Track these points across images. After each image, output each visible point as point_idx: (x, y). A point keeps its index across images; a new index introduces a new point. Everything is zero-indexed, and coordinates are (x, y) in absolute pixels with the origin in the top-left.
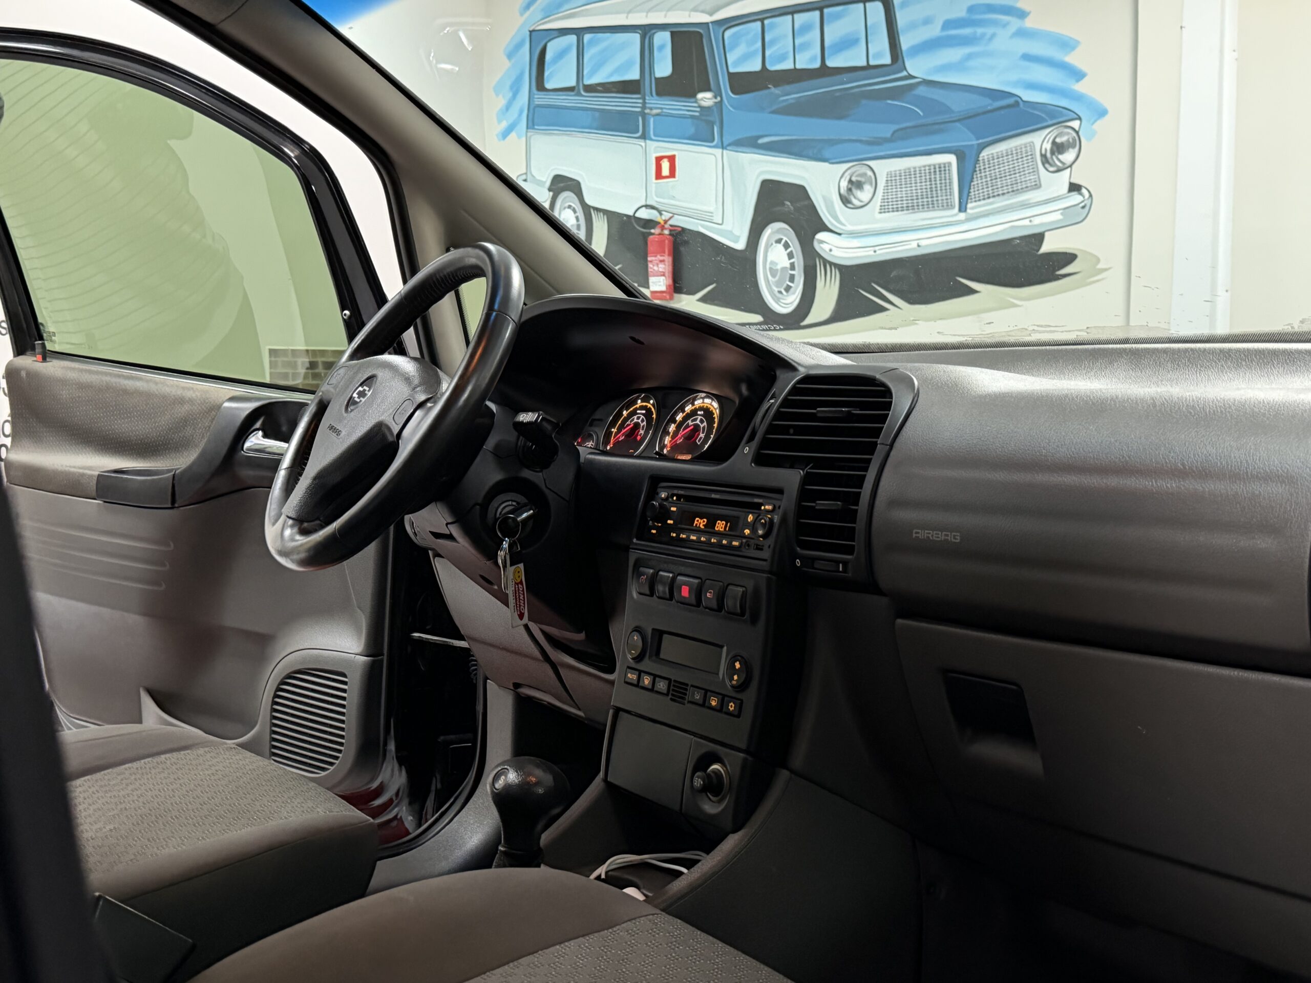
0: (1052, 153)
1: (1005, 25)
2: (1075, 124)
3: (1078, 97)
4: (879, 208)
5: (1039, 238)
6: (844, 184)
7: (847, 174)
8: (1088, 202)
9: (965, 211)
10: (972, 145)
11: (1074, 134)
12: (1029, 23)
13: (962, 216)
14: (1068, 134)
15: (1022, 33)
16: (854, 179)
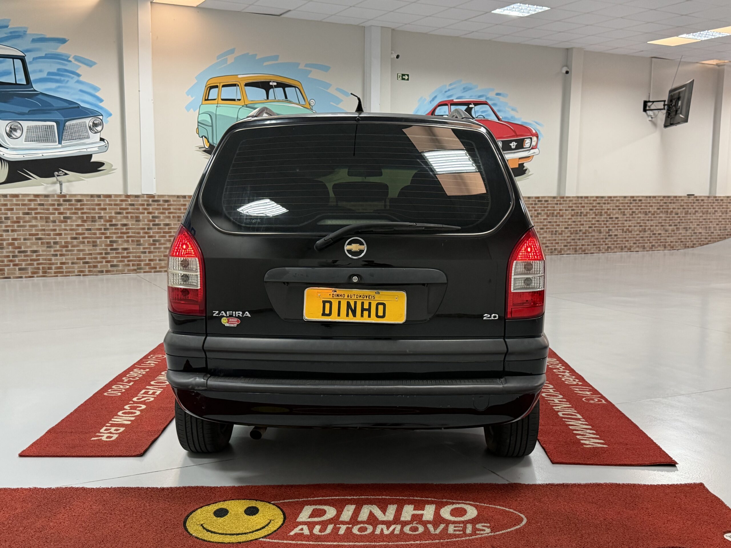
0: (93, 126)
1: (72, 78)
2: (101, 117)
3: (101, 108)
4: (24, 139)
5: (90, 156)
6: (8, 129)
7: (9, 125)
8: (107, 145)
9: (61, 144)
10: (62, 120)
11: (101, 121)
12: (81, 79)
13: (60, 146)
14: (98, 120)
15: (78, 82)
16: (12, 127)
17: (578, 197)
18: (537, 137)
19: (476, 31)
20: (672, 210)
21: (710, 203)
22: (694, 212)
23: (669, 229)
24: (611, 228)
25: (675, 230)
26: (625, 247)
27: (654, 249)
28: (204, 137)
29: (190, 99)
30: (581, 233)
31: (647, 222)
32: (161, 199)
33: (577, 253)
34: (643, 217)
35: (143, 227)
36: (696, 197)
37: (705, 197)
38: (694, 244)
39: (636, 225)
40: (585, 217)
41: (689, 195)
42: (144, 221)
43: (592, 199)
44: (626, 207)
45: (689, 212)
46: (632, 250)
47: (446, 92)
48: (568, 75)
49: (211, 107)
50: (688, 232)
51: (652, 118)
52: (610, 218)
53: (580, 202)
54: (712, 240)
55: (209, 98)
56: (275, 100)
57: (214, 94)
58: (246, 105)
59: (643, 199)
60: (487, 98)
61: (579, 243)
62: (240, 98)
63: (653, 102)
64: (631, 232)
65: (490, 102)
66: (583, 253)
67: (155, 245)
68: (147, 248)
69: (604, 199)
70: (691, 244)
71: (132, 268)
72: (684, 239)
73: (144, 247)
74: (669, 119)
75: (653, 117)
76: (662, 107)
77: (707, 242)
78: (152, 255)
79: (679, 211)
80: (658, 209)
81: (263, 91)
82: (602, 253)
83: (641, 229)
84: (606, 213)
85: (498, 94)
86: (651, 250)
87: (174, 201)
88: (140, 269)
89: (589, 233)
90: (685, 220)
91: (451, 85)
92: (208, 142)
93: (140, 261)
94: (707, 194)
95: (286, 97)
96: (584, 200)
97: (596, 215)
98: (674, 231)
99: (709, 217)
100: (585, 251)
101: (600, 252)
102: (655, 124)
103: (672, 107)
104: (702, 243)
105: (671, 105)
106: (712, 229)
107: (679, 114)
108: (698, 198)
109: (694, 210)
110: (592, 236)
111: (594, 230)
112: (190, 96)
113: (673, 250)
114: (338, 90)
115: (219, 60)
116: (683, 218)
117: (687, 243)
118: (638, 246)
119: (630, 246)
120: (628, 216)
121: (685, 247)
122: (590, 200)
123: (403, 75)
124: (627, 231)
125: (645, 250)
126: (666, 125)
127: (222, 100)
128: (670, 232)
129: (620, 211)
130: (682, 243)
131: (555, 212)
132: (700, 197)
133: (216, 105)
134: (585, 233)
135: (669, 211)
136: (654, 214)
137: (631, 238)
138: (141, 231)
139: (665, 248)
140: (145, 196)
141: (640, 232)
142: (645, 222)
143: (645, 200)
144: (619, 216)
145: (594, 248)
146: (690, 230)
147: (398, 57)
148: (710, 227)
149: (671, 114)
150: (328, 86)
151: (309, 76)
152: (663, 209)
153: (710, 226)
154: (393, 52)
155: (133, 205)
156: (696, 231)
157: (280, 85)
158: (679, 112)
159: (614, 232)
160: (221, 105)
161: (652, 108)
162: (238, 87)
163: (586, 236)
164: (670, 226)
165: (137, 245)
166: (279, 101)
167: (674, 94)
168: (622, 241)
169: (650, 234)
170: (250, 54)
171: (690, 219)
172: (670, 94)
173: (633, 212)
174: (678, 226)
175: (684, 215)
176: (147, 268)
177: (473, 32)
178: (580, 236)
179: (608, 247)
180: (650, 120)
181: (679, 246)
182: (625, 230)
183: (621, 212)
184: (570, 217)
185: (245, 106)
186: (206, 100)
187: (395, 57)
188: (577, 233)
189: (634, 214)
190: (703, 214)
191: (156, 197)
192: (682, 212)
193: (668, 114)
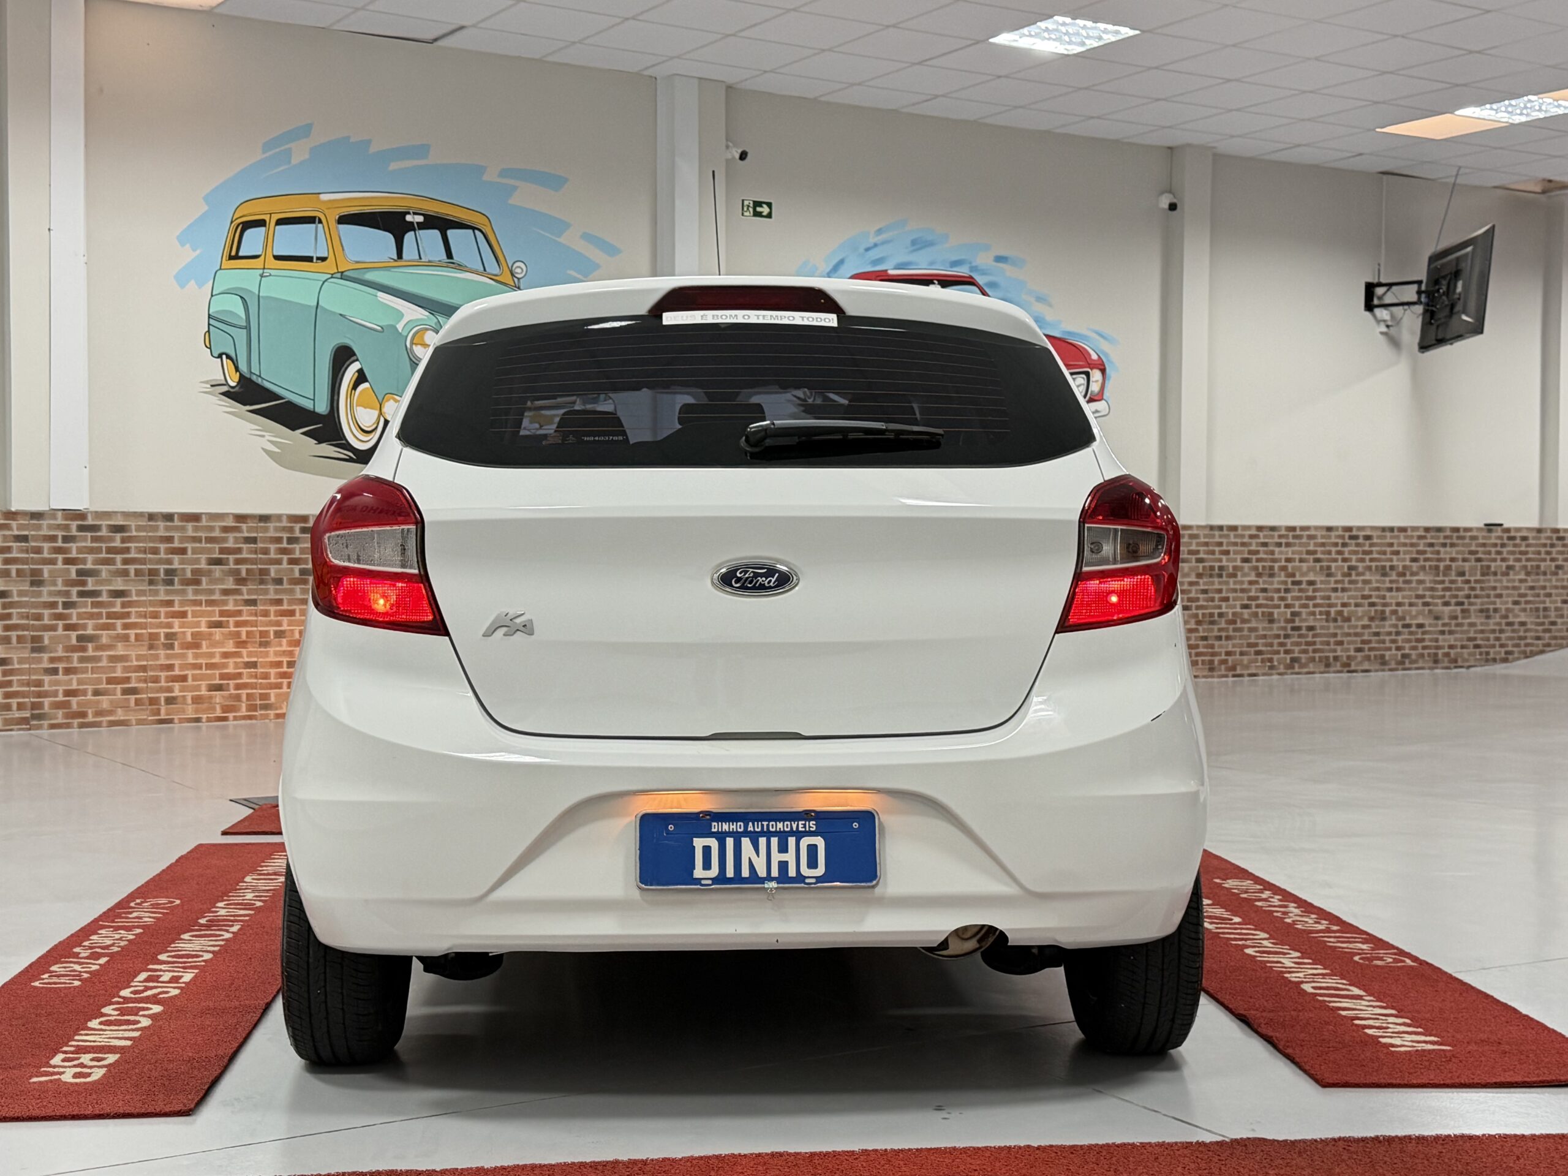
17: (1212, 528)
18: (1103, 371)
19: (943, 96)
20: (1448, 563)
21: (1545, 545)
22: (1504, 569)
23: (1443, 612)
24: (1297, 609)
25: (1460, 615)
26: (1336, 658)
27: (1407, 665)
28: (224, 357)
29: (188, 255)
30: (1223, 620)
31: (1388, 594)
32: (104, 523)
33: (1215, 674)
34: (1377, 581)
35: (52, 600)
36: (1508, 530)
37: (1529, 529)
38: (1507, 653)
39: (1359, 601)
40: (1231, 580)
41: (1490, 527)
42: (55, 585)
43: (1248, 533)
44: (1334, 556)
45: (1493, 569)
46: (1353, 668)
47: (867, 250)
48: (1174, 213)
49: (245, 277)
50: (1491, 621)
51: (1388, 326)
52: (1294, 583)
53: (1217, 540)
54: (1553, 642)
55: (241, 254)
56: (419, 262)
57: (253, 241)
58: (342, 272)
59: (1374, 534)
60: (973, 269)
61: (1221, 647)
62: (325, 255)
63: (1390, 285)
64: (1348, 620)
65: (980, 280)
66: (1231, 673)
67: (84, 649)
68: (59, 659)
69: (1276, 534)
70: (1500, 653)
71: (17, 715)
72: (1482, 639)
73: (52, 655)
74: (1434, 327)
75: (1389, 323)
76: (1414, 298)
77: (1541, 648)
78: (74, 678)
79: (1466, 564)
80: (1414, 560)
81: (389, 238)
82: (1279, 674)
83: (1373, 614)
84: (1284, 568)
85: (999, 259)
86: (1400, 667)
87: (139, 528)
88: (40, 717)
89: (1244, 621)
90: (1482, 589)
91: (879, 232)
92: (237, 369)
93: (39, 695)
94: (1535, 524)
95: (449, 255)
96: (1228, 536)
97: (1259, 575)
98: (1456, 618)
99: (1542, 583)
101: (1274, 672)
102: (1394, 342)
103: (1441, 296)
104: (1528, 649)
105: (1438, 291)
106: (1553, 614)
107: (1458, 312)
108: (1512, 534)
109: (1504, 564)
110: (1251, 630)
111: (1256, 615)
112: (188, 246)
113: (1456, 667)
114: (587, 237)
115: (267, 154)
116: (1478, 586)
117: (1492, 651)
118: (1368, 658)
119: (1349, 657)
120: (1339, 578)
121: (1487, 660)
122: (1243, 536)
123: (757, 204)
124: (1339, 618)
125: (1387, 667)
126: (1425, 344)
127: (277, 258)
128: (1447, 621)
129: (1318, 565)
130: (1478, 650)
132: (1518, 530)
133: (261, 271)
134: (1234, 622)
135: (1442, 565)
136: (1403, 574)
137: (1349, 635)
138: (46, 612)
139: (1436, 661)
140: (60, 513)
141: (1372, 619)
142: (1382, 593)
143: (1379, 537)
144: (1318, 579)
145: (1256, 661)
146: (1497, 615)
147: (743, 156)
148: (1545, 609)
149: (1436, 317)
150: (561, 226)
151: (510, 202)
152: (1426, 560)
153: (1548, 605)
154: (731, 144)
155: (25, 539)
156: (1511, 619)
157: (433, 222)
158: (1458, 308)
159: (1305, 620)
160: (273, 272)
161: (1388, 300)
162: (320, 226)
163: (1235, 630)
164: (1446, 604)
165: (34, 650)
166: (430, 264)
167: (1443, 265)
168: (1328, 644)
169: (1396, 626)
170: (352, 140)
171: (1495, 588)
172: (1432, 266)
173: (1350, 568)
174: (1466, 607)
175: (1478, 577)
176: (60, 717)
177: (936, 97)
178: (1220, 630)
179: (1293, 660)
180: (1382, 333)
181: (1472, 658)
182: (1333, 615)
183: (1321, 568)
185: (339, 275)
186: (231, 258)
187: (737, 156)
188: (1212, 623)
189: (1353, 573)
190: (1528, 574)
191: (90, 517)
192: (1473, 569)
193: (1430, 317)
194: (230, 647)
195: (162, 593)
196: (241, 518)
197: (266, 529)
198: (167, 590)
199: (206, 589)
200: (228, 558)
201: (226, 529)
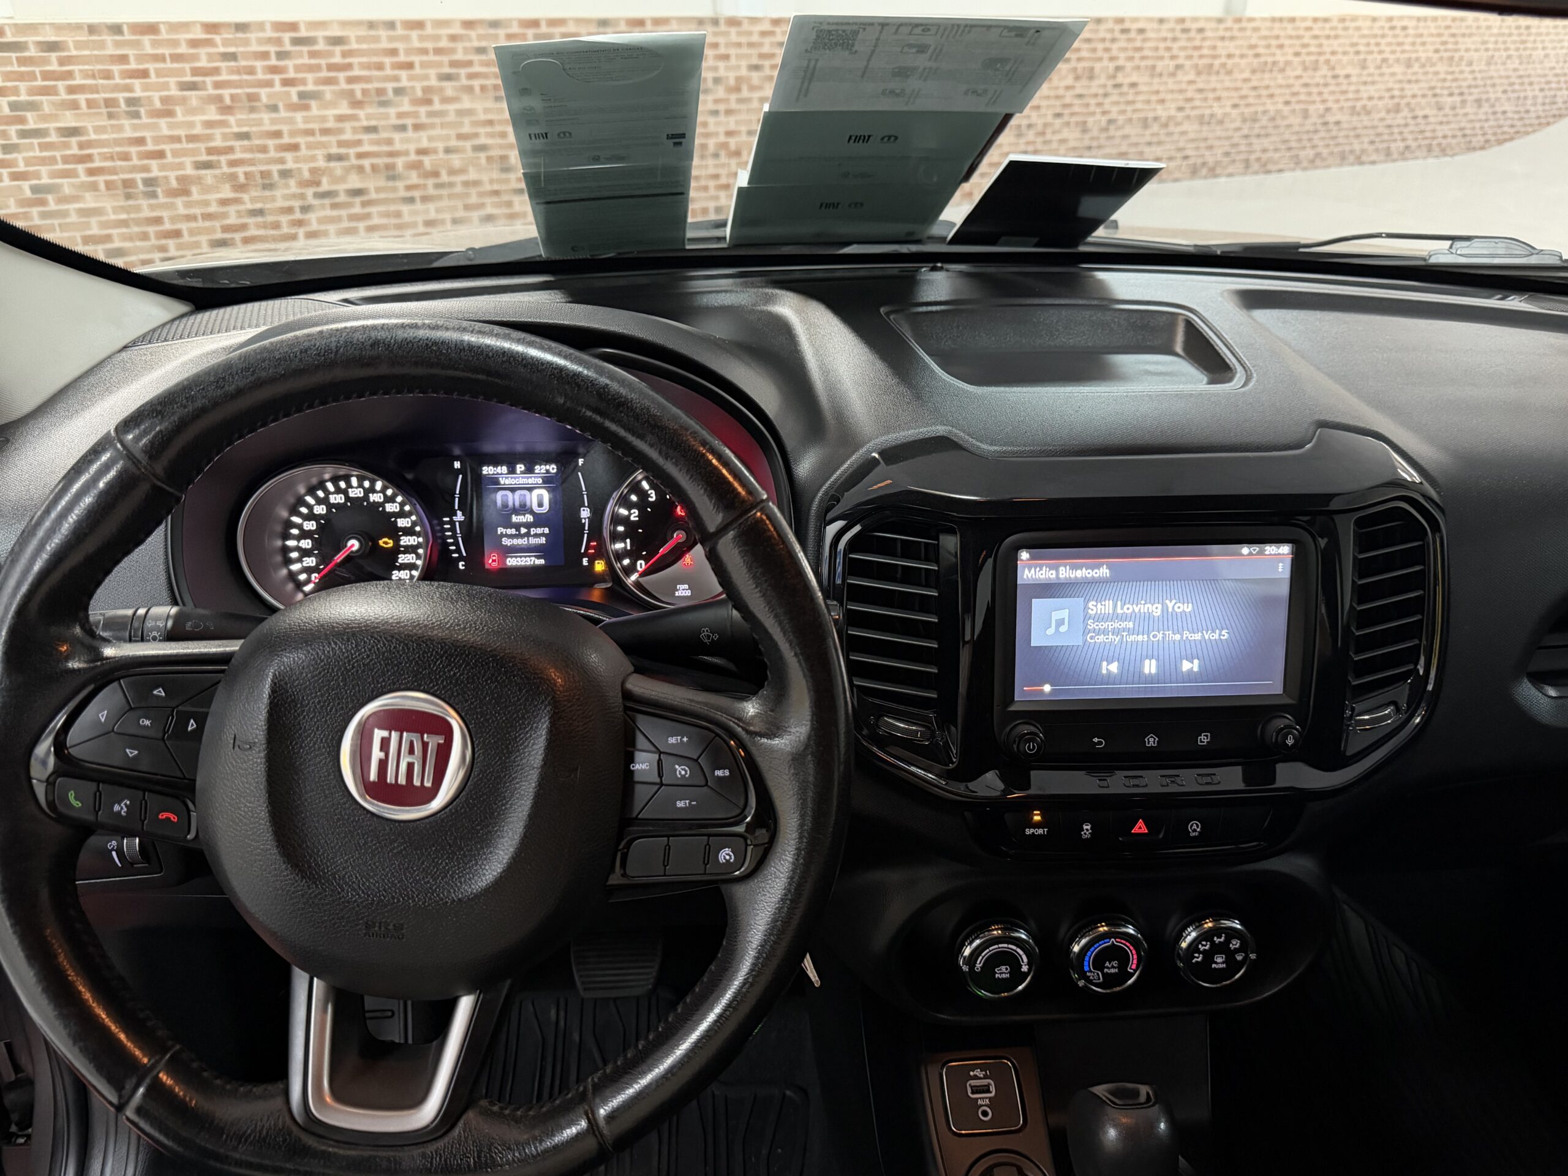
23: (1446, 103)
24: (1330, 104)
25: (1459, 105)
26: (1352, 152)
27: (1407, 156)
30: (1266, 117)
31: (1407, 86)
32: (31, 39)
33: (1250, 171)
34: (1402, 73)
38: (1486, 141)
39: (1383, 94)
40: (1280, 76)
43: (1304, 25)
44: (1372, 48)
46: (1364, 160)
50: (1482, 110)
52: (1333, 77)
53: (1276, 32)
54: (1522, 129)
61: (1258, 145)
64: (1369, 113)
66: (1263, 170)
67: (43, 202)
70: (1480, 141)
72: (1470, 129)
77: (1512, 135)
82: (1304, 170)
83: (1388, 104)
84: (1327, 62)
86: (1400, 158)
87: (79, 45)
89: (1283, 118)
90: (1482, 79)
96: (1285, 29)
97: (1305, 69)
98: (1455, 108)
99: (1529, 72)
100: (1265, 165)
101: (1300, 168)
104: (1502, 137)
106: (1529, 102)
109: (1505, 51)
110: (1287, 126)
111: (1294, 111)
113: (1442, 156)
116: (1480, 76)
117: (1474, 139)
118: (1377, 150)
119: (1362, 150)
120: (1371, 70)
121: (1468, 149)
124: (1362, 112)
125: (1390, 159)
128: (1447, 111)
129: (1357, 57)
130: (1464, 140)
131: (1217, 62)
134: (1274, 119)
135: (1457, 52)
136: (1424, 66)
137: (1366, 128)
139: (1430, 151)
141: (1388, 112)
142: (1403, 85)
145: (1285, 157)
146: (1487, 105)
148: (1525, 98)
152: (1444, 47)
153: (1528, 93)
156: (1497, 108)
159: (1335, 115)
163: (1273, 127)
164: (1451, 94)
168: (1348, 137)
169: (1406, 118)
171: (1492, 78)
173: (1383, 60)
174: (1465, 97)
175: (1482, 67)
178: (1259, 127)
179: (1316, 155)
181: (1457, 147)
182: (1358, 109)
183: (1359, 61)
184: (1247, 75)
189: (1384, 65)
190: (1521, 63)
192: (1481, 57)
194: (227, 193)
195: (127, 128)
196: (212, 28)
197: (247, 42)
198: (134, 125)
199: (183, 122)
200: (204, 82)
201: (194, 43)
